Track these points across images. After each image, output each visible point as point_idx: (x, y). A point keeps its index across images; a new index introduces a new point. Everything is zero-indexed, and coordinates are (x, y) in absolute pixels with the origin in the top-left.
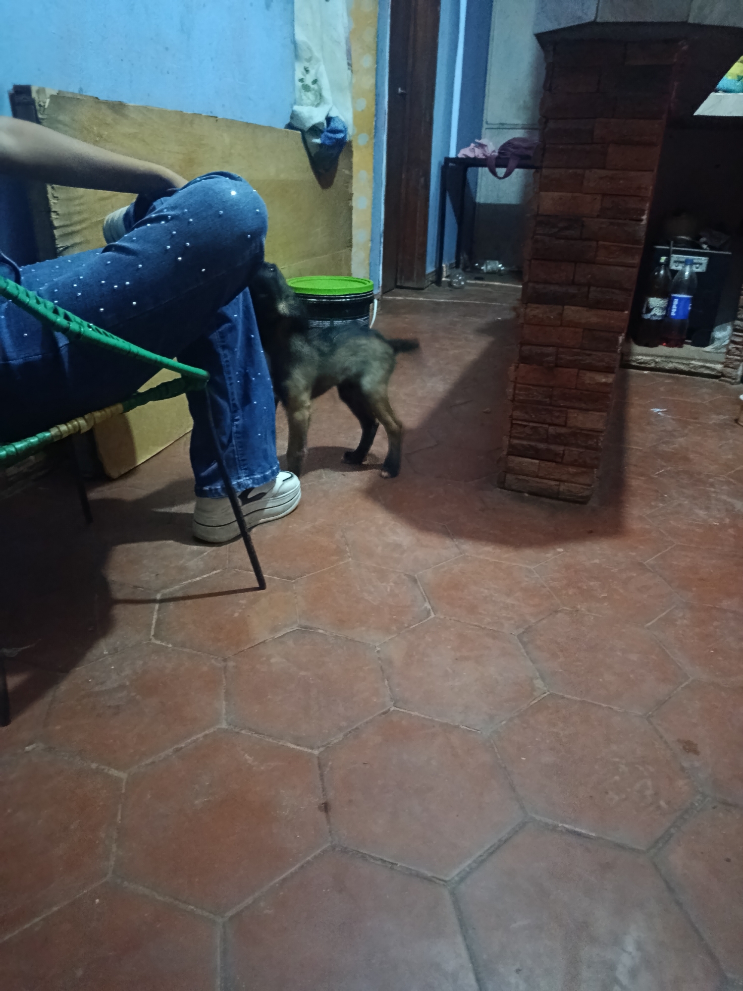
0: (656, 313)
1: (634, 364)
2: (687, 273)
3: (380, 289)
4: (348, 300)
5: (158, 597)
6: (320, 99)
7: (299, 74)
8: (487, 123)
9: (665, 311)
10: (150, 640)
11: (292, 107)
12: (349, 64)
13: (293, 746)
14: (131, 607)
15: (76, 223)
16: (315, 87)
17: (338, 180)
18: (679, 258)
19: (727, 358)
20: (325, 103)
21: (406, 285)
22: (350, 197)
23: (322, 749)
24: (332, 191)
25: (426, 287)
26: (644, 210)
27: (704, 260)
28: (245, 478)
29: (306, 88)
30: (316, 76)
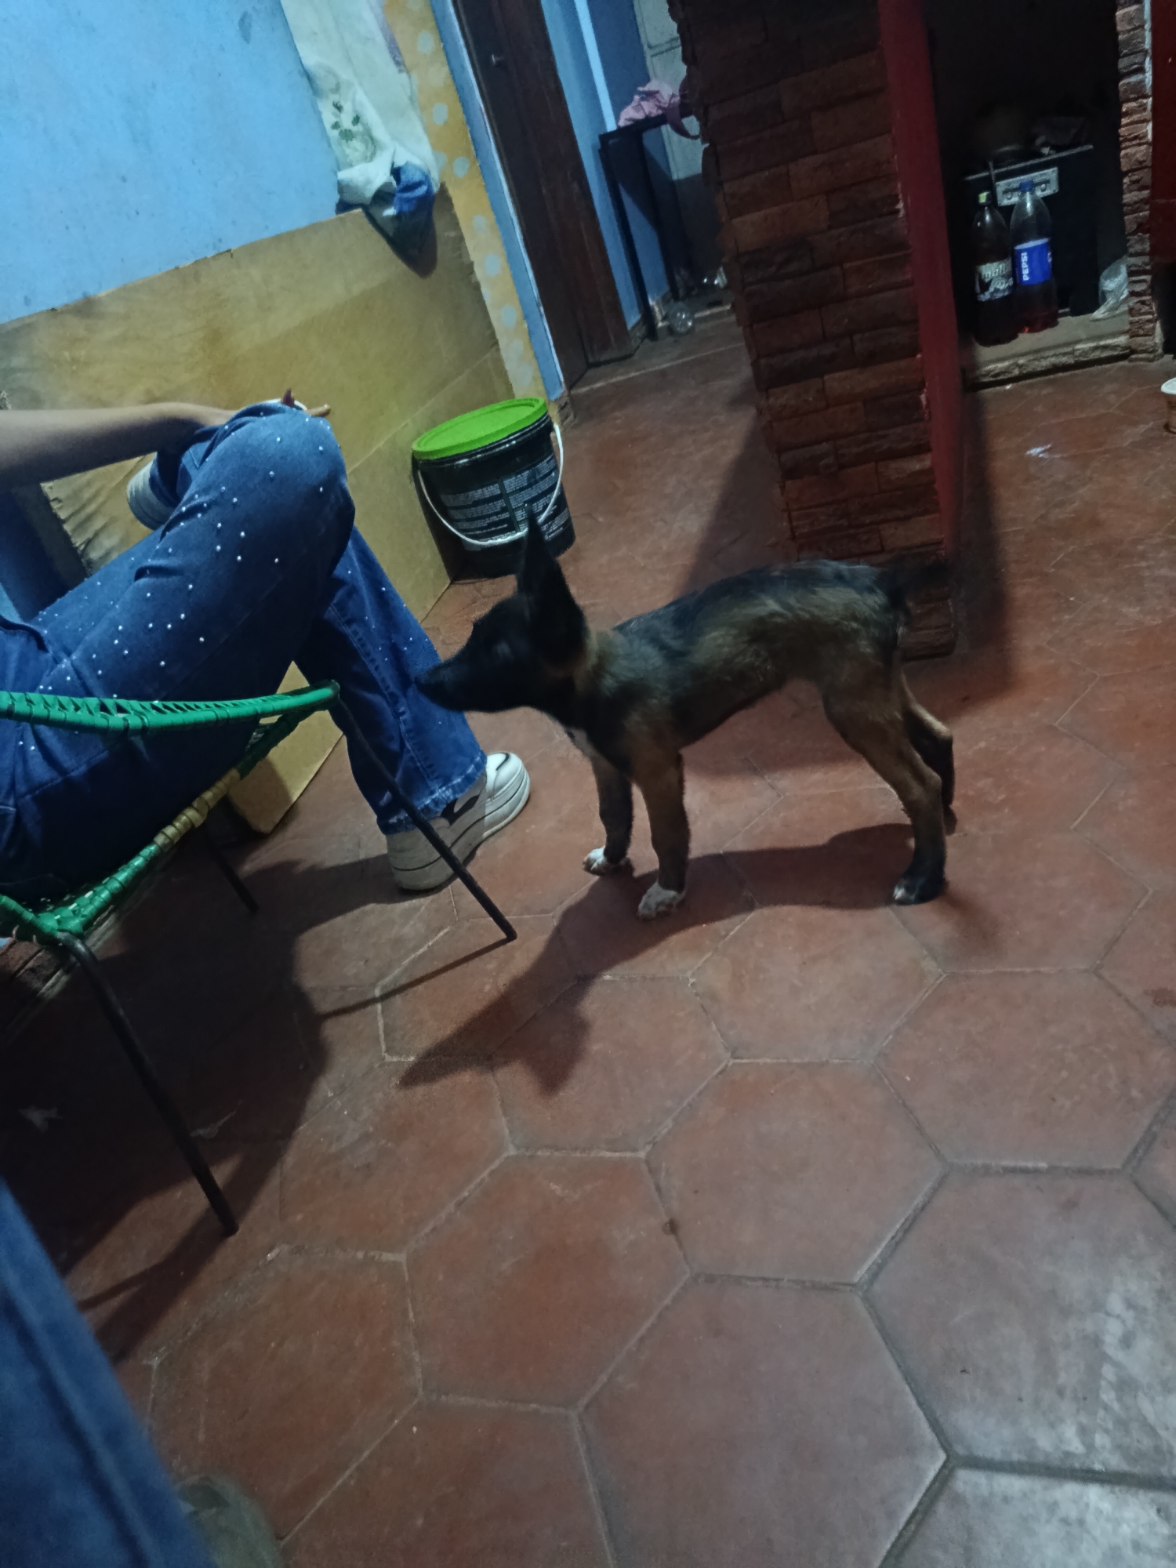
0: (998, 287)
1: (986, 380)
2: (1029, 205)
3: (563, 385)
4: (514, 442)
5: (377, 993)
6: (373, 145)
7: (328, 117)
8: (650, 47)
9: (1011, 279)
10: (384, 1059)
11: (336, 174)
12: (398, 63)
13: (608, 1154)
14: (345, 1019)
15: (90, 500)
16: (358, 128)
17: (443, 251)
18: (1009, 184)
19: (1131, 323)
20: (382, 150)
21: (604, 357)
22: (469, 268)
23: (649, 1147)
24: (439, 270)
25: (635, 351)
26: (897, 196)
27: (1052, 173)
28: (440, 791)
29: (347, 135)
30: (355, 111)
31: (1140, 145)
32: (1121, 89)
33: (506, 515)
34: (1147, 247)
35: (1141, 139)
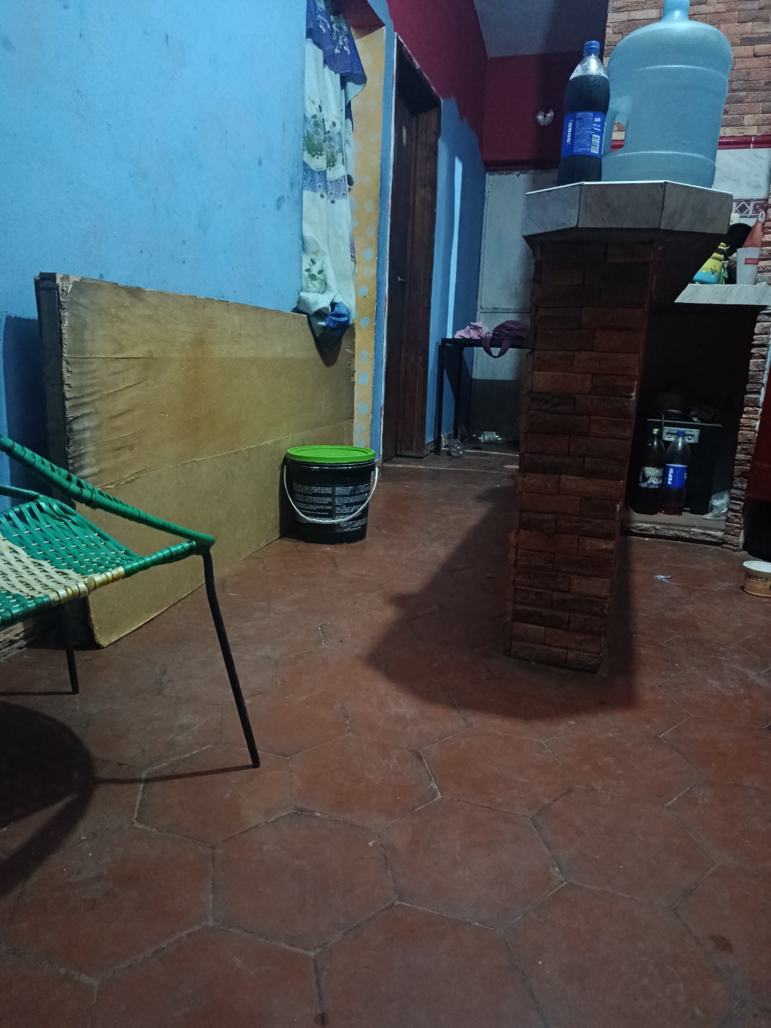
0: (653, 482)
1: (635, 531)
2: (680, 444)
3: (381, 457)
4: (350, 467)
5: (144, 775)
6: (325, 287)
7: (306, 264)
8: (481, 307)
9: (661, 480)
10: (133, 823)
11: (299, 293)
12: (352, 256)
13: (287, 947)
14: (113, 787)
15: (87, 396)
16: (320, 276)
17: (341, 358)
18: (671, 430)
19: (727, 526)
20: (330, 291)
21: (406, 454)
22: (352, 373)
23: (318, 950)
24: (335, 368)
25: (425, 456)
26: (633, 388)
27: (696, 432)
29: (313, 277)
30: (322, 267)
31: (750, 431)
32: (746, 399)
33: (329, 507)
34: (745, 486)
35: (752, 428)
